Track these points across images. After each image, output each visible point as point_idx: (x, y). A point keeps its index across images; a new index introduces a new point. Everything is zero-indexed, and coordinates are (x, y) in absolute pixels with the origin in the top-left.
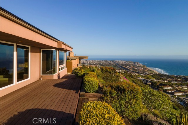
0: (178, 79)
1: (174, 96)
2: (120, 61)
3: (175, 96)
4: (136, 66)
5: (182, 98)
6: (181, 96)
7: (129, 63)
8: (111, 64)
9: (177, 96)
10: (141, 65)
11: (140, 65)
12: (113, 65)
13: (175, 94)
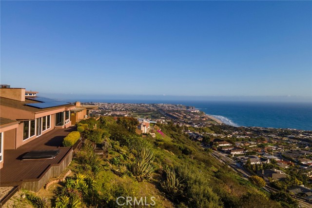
0: (248, 133)
1: (230, 155)
2: (165, 105)
3: (232, 155)
4: (190, 112)
5: (239, 157)
6: (239, 155)
7: (179, 109)
8: (150, 109)
9: (234, 155)
10: (198, 111)
11: (195, 111)
12: (153, 111)
13: (232, 153)
